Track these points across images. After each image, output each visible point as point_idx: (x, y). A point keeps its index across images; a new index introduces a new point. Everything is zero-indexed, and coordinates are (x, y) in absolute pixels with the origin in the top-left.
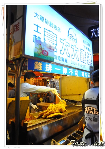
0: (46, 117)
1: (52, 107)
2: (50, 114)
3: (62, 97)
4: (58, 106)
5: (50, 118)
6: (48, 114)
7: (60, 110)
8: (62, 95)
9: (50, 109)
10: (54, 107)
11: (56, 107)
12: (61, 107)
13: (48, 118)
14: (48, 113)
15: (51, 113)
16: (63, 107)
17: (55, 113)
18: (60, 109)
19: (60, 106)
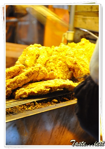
0: (14, 91)
1: (38, 56)
2: (32, 82)
3: (75, 20)
4: (63, 54)
5: (31, 96)
6: (20, 82)
7: (70, 69)
8: (76, 14)
9: (28, 62)
10: (43, 58)
11: (54, 56)
12: (75, 59)
13: (21, 98)
14: (22, 76)
15: (32, 79)
16: (82, 57)
17: (52, 78)
18: (70, 64)
19: (71, 53)
